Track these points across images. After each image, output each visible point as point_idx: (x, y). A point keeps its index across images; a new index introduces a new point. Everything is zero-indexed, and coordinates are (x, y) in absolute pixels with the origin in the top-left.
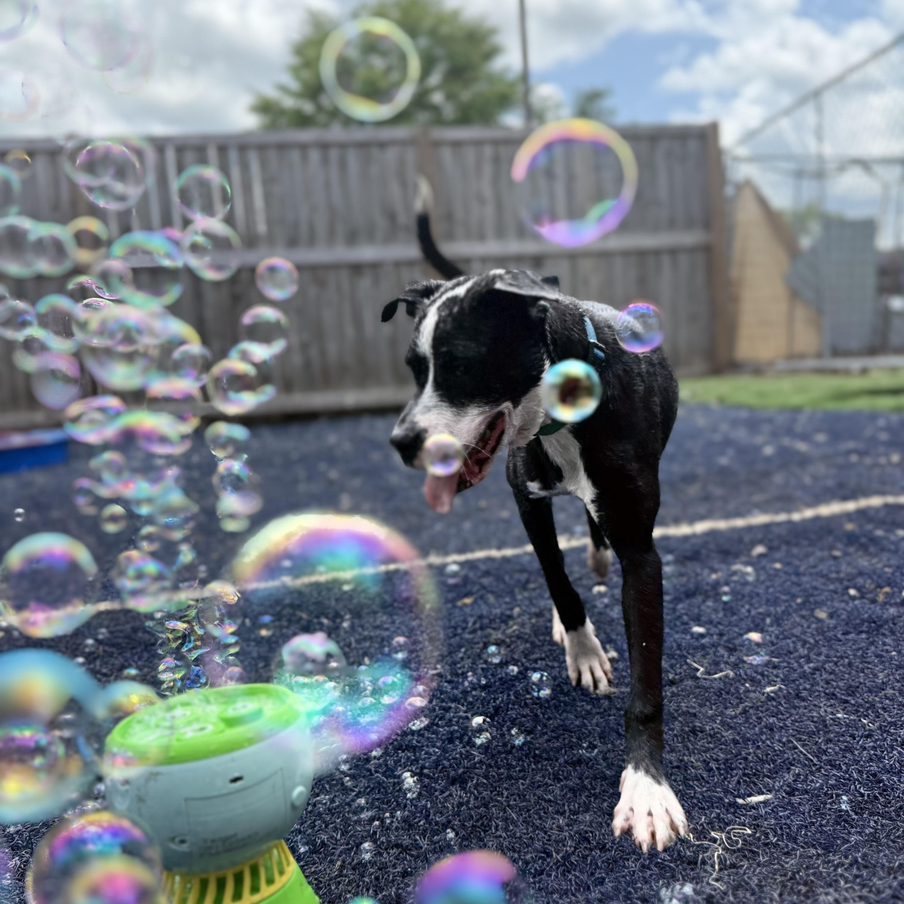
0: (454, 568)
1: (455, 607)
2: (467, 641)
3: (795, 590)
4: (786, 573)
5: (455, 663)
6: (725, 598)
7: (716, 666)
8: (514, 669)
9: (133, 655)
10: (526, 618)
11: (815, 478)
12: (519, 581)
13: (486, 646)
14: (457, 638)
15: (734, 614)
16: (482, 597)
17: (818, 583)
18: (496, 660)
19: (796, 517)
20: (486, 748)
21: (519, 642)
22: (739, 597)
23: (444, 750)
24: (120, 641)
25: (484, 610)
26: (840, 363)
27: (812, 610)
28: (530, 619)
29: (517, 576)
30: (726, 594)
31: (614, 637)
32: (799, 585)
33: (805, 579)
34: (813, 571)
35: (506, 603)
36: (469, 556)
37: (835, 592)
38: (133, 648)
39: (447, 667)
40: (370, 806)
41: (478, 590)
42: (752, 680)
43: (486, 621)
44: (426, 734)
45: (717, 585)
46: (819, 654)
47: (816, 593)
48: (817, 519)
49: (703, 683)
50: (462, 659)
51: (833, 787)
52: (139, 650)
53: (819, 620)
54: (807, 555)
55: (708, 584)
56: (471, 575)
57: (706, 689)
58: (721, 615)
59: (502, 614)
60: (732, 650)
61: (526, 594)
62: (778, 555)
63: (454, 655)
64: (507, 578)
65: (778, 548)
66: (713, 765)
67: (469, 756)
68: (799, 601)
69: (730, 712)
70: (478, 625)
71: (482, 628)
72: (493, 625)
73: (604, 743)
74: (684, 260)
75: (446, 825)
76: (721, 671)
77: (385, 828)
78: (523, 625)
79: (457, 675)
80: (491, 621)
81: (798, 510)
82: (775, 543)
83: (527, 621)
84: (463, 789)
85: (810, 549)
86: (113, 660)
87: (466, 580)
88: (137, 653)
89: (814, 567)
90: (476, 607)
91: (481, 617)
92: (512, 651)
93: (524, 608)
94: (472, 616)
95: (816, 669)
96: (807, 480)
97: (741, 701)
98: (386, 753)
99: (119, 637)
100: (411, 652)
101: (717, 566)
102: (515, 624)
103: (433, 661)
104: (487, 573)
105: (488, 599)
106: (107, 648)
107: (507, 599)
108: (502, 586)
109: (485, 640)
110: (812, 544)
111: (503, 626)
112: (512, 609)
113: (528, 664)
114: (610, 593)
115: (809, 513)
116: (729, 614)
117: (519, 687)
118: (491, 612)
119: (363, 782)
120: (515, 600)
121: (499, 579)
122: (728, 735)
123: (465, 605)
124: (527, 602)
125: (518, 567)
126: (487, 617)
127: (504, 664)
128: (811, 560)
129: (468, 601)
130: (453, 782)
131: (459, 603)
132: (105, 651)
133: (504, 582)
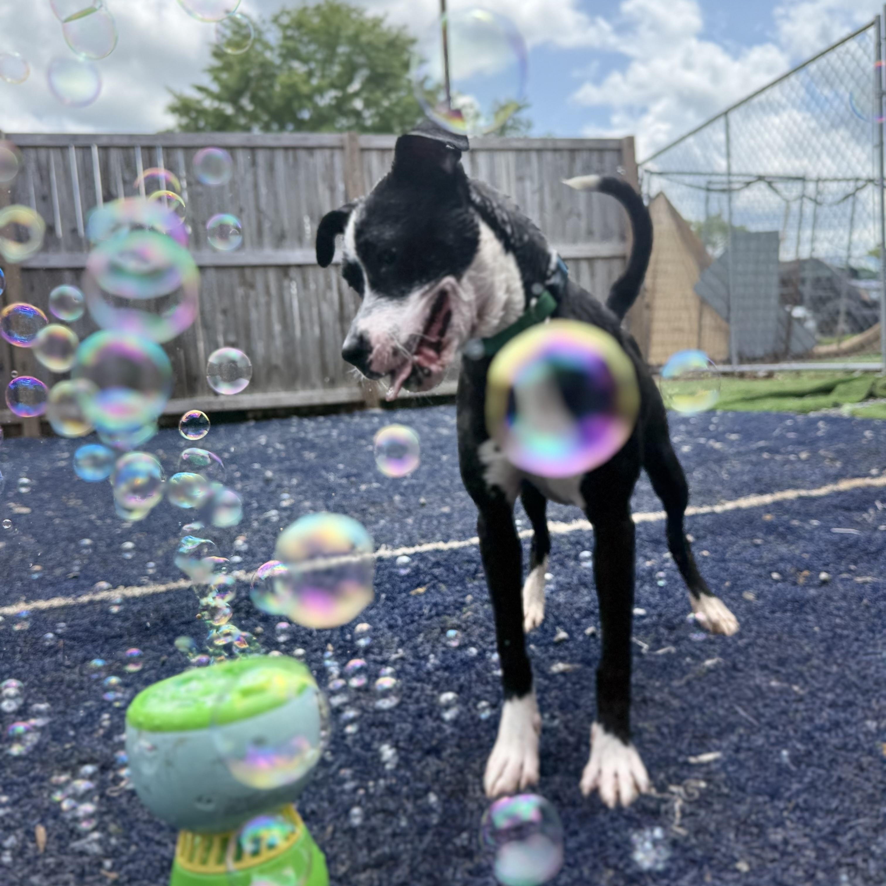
0: (405, 559)
1: (409, 596)
2: (425, 626)
3: (723, 575)
4: (713, 559)
5: (415, 647)
6: (661, 583)
7: (657, 643)
8: (473, 651)
9: (95, 648)
10: (478, 604)
11: (732, 474)
12: (468, 571)
13: (444, 631)
14: (415, 624)
15: (669, 597)
16: (434, 586)
17: (744, 568)
18: (454, 644)
19: (718, 509)
20: (455, 722)
21: (474, 627)
22: (673, 581)
23: (416, 726)
24: (80, 634)
25: (438, 599)
26: (746, 368)
27: (740, 593)
28: (482, 605)
29: (466, 566)
30: (661, 579)
31: (562, 619)
32: (727, 570)
33: (731, 565)
34: (737, 557)
35: (458, 591)
36: (418, 549)
37: (760, 576)
38: (93, 641)
39: (409, 651)
40: (354, 777)
41: (431, 580)
42: (693, 656)
43: (441, 608)
44: (397, 712)
45: (651, 572)
46: (750, 631)
47: (741, 577)
48: (738, 510)
49: (648, 658)
50: (422, 643)
51: (773, 745)
52: (100, 642)
53: (747, 602)
54: (732, 544)
55: (643, 570)
56: (422, 566)
57: (652, 663)
58: (658, 597)
59: (456, 601)
60: (671, 628)
61: (476, 583)
62: (705, 544)
63: (413, 640)
64: (457, 569)
65: (704, 537)
66: (665, 730)
67: (440, 729)
68: (727, 584)
69: (676, 683)
70: (433, 612)
71: (438, 615)
72: (449, 612)
73: (565, 714)
74: (600, 267)
75: (427, 791)
76: (663, 647)
77: (369, 796)
78: (476, 611)
79: (420, 658)
80: (446, 608)
81: (718, 503)
82: (701, 533)
83: (480, 607)
84: (439, 758)
85: (734, 539)
86: (75, 654)
87: (417, 571)
88: (98, 646)
89: (739, 554)
90: (429, 595)
91: (436, 605)
92: (469, 635)
93: (476, 595)
94: (427, 603)
95: (749, 645)
96: (725, 476)
97: (684, 673)
98: (360, 730)
99: (79, 631)
100: (374, 638)
101: (649, 554)
102: (468, 610)
103: (394, 645)
104: (437, 564)
105: (440, 587)
106: (68, 642)
107: (459, 588)
108: (452, 576)
109: (443, 625)
110: (734, 533)
111: (458, 613)
112: (464, 596)
113: (485, 646)
114: (554, 581)
115: (730, 506)
116: (665, 597)
117: (479, 666)
118: (444, 601)
119: (343, 757)
120: (466, 588)
121: (449, 569)
122: (676, 703)
123: (419, 594)
124: (477, 590)
125: (466, 558)
126: (442, 605)
127: (463, 647)
128: (736, 548)
129: (421, 590)
130: (428, 752)
131: (413, 593)
132: (65, 644)
133: (455, 573)
